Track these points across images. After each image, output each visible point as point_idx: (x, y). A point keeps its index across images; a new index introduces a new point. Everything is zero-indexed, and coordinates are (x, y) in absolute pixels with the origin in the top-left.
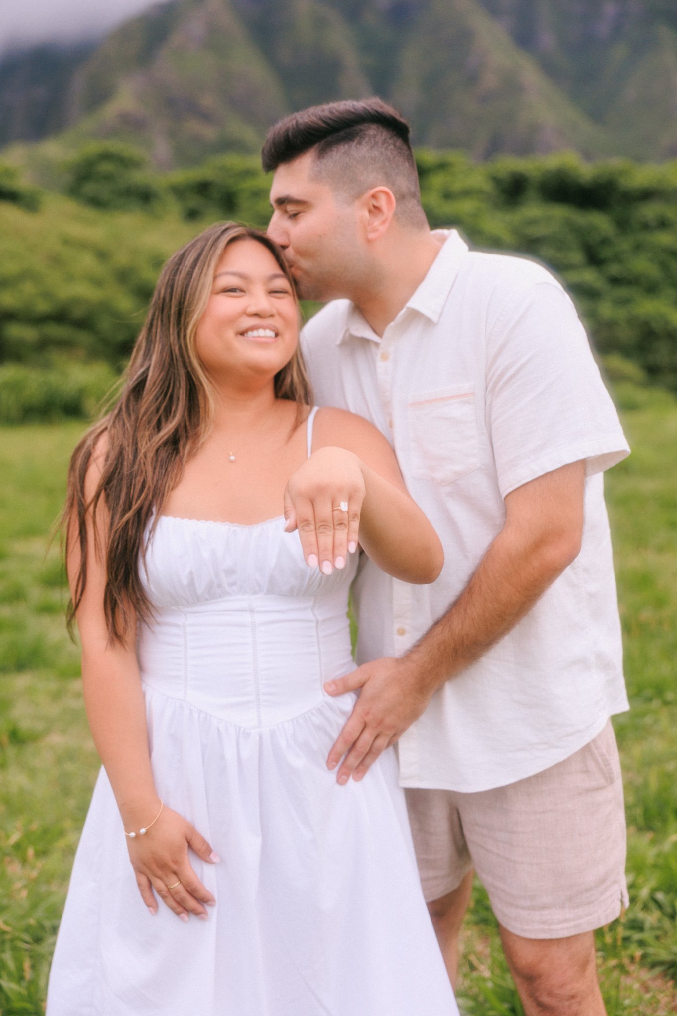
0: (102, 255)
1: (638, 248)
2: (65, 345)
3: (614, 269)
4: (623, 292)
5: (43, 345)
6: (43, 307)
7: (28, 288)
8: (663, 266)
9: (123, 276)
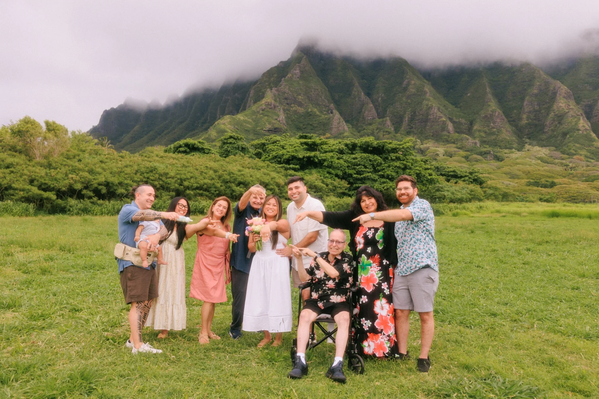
0: (215, 171)
1: (389, 166)
2: (201, 195)
3: (380, 173)
4: (383, 180)
5: (195, 195)
6: (195, 185)
7: (192, 180)
8: (397, 172)
9: (220, 177)
